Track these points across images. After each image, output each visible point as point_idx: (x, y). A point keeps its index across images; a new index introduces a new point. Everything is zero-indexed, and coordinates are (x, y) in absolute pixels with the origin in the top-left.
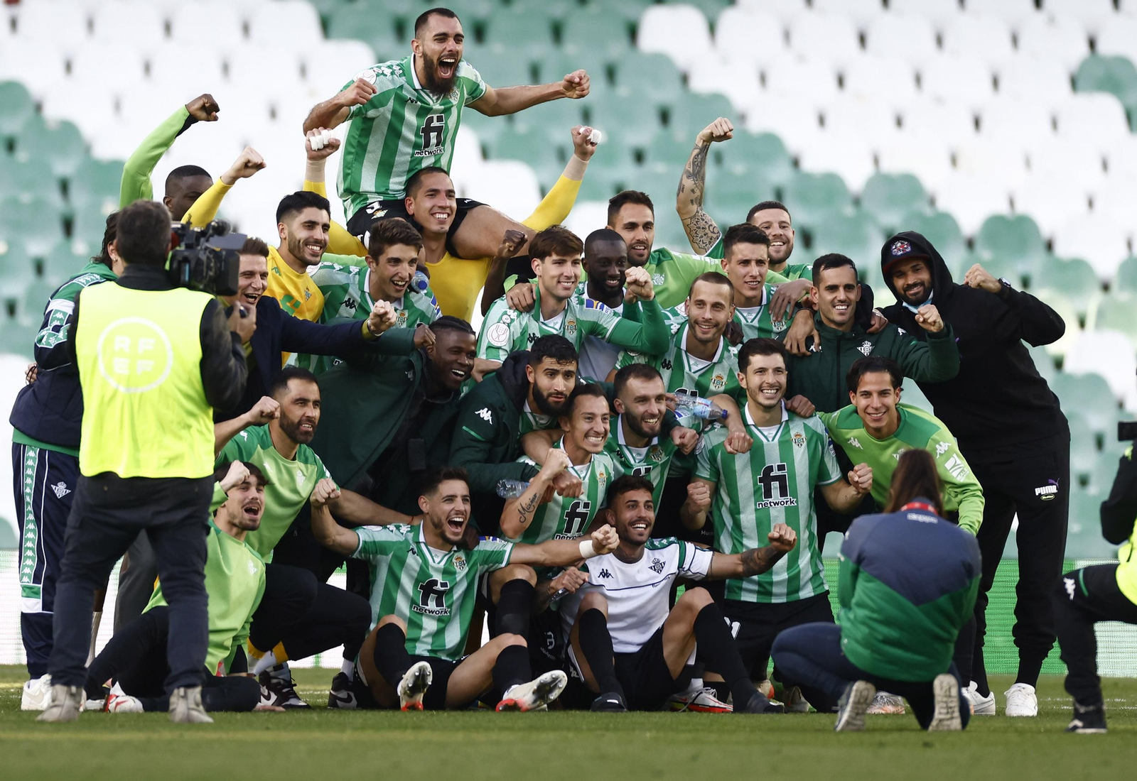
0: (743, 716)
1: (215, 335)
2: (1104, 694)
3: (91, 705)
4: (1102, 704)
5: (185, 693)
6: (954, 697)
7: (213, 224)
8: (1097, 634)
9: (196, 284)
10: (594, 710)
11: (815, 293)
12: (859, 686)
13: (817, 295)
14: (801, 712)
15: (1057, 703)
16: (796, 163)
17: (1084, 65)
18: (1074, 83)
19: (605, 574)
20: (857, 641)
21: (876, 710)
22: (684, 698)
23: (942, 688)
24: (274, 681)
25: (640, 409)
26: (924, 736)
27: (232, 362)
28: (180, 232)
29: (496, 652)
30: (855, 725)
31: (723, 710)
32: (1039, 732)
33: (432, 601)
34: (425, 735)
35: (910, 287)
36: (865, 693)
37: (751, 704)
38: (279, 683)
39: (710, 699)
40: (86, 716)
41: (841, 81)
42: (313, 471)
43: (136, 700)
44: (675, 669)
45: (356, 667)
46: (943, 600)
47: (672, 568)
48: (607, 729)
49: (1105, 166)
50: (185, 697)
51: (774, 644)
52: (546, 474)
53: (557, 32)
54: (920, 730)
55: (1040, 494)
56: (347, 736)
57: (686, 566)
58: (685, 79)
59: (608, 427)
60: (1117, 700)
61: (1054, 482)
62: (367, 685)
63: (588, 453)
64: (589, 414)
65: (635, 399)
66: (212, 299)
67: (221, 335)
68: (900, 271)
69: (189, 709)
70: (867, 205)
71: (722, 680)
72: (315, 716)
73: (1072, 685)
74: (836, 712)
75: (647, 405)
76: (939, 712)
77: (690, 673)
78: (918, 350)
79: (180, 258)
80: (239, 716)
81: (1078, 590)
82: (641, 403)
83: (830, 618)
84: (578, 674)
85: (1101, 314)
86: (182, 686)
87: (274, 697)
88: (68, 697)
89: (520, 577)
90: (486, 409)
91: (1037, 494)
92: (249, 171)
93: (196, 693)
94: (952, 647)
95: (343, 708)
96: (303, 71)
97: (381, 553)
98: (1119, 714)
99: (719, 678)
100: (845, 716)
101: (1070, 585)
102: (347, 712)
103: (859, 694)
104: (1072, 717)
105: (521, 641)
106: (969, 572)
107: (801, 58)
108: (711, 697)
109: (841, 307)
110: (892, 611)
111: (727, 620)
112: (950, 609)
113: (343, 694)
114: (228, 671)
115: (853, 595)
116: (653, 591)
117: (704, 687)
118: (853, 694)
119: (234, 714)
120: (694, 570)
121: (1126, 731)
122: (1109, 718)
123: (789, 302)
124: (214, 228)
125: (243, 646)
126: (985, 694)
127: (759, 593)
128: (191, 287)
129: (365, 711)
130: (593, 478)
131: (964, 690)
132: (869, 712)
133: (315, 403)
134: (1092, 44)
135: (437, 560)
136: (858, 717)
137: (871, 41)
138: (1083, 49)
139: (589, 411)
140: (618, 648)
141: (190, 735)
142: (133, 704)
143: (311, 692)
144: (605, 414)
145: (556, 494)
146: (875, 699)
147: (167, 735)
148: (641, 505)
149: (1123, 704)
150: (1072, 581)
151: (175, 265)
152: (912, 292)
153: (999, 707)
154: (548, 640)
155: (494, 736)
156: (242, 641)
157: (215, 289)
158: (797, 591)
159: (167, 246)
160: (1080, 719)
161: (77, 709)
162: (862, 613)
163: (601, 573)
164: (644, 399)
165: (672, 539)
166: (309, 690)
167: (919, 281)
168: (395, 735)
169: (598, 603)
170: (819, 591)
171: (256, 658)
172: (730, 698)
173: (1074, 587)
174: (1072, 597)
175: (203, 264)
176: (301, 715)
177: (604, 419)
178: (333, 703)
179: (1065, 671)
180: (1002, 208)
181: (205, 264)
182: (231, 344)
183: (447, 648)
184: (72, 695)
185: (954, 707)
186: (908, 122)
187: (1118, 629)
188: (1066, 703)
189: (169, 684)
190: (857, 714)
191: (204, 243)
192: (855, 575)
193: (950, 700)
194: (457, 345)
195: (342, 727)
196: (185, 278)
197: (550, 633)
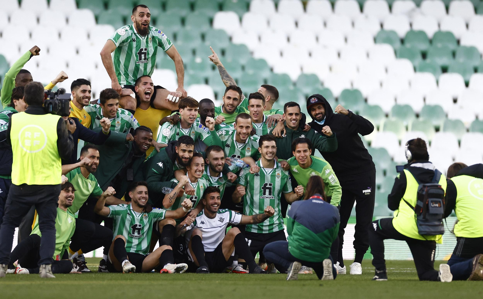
0: (252, 274)
1: (62, 131)
2: (387, 266)
3: (10, 271)
4: (386, 270)
5: (45, 267)
6: (330, 267)
7: (60, 90)
8: (384, 243)
9: (55, 112)
10: (197, 273)
11: (285, 116)
12: (295, 263)
13: (285, 117)
14: (274, 273)
15: (369, 270)
16: (272, 70)
17: (379, 34)
18: (375, 40)
19: (203, 223)
20: (294, 247)
21: (302, 272)
22: (231, 268)
23: (326, 264)
24: (79, 261)
25: (215, 162)
26: (320, 282)
27: (69, 141)
28: (47, 93)
29: (161, 252)
30: (294, 278)
31: (245, 272)
32: (363, 280)
33: (136, 233)
34: (135, 282)
35: (317, 114)
36: (297, 266)
37: (255, 270)
38: (80, 262)
39: (240, 268)
40: (8, 275)
41: (288, 40)
42: (94, 183)
43: (27, 269)
44: (227, 258)
45: (108, 257)
46: (326, 232)
47: (227, 220)
48: (202, 280)
49: (386, 71)
50: (45, 268)
51: (264, 249)
52: (180, 185)
53: (183, 21)
54: (318, 280)
55: (364, 192)
56: (105, 283)
57: (232, 220)
58: (230, 39)
59: (204, 168)
60: (391, 268)
61: (370, 188)
62: (112, 263)
63: (196, 178)
64: (197, 163)
65: (213, 159)
66: (61, 118)
67: (64, 131)
68: (313, 109)
69: (46, 272)
70: (299, 86)
71: (245, 262)
72: (93, 275)
73: (374, 263)
74: (287, 273)
75: (218, 161)
76: (325, 273)
77: (232, 259)
78: (323, 139)
79: (49, 103)
80: (65, 275)
81: (378, 227)
82: (215, 160)
83: (284, 238)
84: (191, 259)
85: (385, 126)
86: (44, 264)
87: (78, 268)
88: (2, 268)
89: (170, 223)
90: (161, 162)
91: (363, 193)
92: (62, 79)
93: (49, 267)
94: (330, 249)
95: (104, 272)
96: (89, 36)
97: (118, 215)
98: (392, 274)
99: (244, 261)
100: (290, 275)
101: (375, 226)
102: (105, 274)
103: (295, 266)
104: (375, 275)
105: (170, 248)
106: (336, 221)
107: (274, 31)
108: (241, 268)
109: (294, 122)
110: (307, 236)
111: (246, 239)
112: (329, 235)
113: (104, 267)
114: (61, 258)
115: (293, 230)
116: (220, 229)
117: (238, 264)
118: (293, 266)
119: (63, 274)
120: (235, 221)
121: (394, 280)
122: (388, 275)
123: (273, 120)
124: (60, 91)
125: (67, 249)
126: (342, 267)
127: (258, 229)
128: (53, 113)
129: (112, 273)
130: (198, 188)
131: (334, 265)
132: (299, 273)
133: (98, 158)
134: (382, 26)
135: (137, 216)
136: (295, 275)
137: (300, 24)
138: (378, 28)
139: (197, 162)
140: (206, 250)
141: (46, 282)
142: (25, 271)
143: (92, 266)
144: (203, 164)
145: (184, 193)
146: (301, 268)
147: (38, 282)
148: (216, 198)
149: (393, 270)
150: (376, 224)
151: (47, 105)
152: (318, 116)
153: (348, 271)
154: (180, 247)
155: (160, 282)
156: (67, 248)
157: (61, 114)
158: (272, 229)
159: (43, 98)
160: (378, 276)
161: (5, 273)
162: (296, 237)
163: (201, 222)
164: (216, 159)
165: (227, 209)
166: (91, 266)
167: (320, 112)
168: (124, 282)
169: (199, 233)
170: (281, 229)
171: (72, 254)
172: (248, 268)
173: (376, 226)
174: (376, 230)
175: (57, 105)
176: (88, 275)
177: (202, 166)
178: (100, 270)
179: (372, 258)
180: (348, 87)
181: (58, 105)
182: (68, 135)
183: (142, 249)
184: (3, 268)
185: (331, 271)
186: (314, 55)
187: (392, 241)
188: (373, 269)
189: (39, 263)
190: (295, 274)
191: (56, 97)
192: (293, 223)
193: (329, 268)
194: (145, 136)
195: (103, 279)
196: (50, 109)
197: (181, 245)
